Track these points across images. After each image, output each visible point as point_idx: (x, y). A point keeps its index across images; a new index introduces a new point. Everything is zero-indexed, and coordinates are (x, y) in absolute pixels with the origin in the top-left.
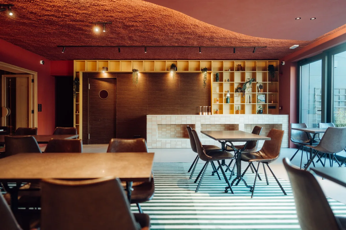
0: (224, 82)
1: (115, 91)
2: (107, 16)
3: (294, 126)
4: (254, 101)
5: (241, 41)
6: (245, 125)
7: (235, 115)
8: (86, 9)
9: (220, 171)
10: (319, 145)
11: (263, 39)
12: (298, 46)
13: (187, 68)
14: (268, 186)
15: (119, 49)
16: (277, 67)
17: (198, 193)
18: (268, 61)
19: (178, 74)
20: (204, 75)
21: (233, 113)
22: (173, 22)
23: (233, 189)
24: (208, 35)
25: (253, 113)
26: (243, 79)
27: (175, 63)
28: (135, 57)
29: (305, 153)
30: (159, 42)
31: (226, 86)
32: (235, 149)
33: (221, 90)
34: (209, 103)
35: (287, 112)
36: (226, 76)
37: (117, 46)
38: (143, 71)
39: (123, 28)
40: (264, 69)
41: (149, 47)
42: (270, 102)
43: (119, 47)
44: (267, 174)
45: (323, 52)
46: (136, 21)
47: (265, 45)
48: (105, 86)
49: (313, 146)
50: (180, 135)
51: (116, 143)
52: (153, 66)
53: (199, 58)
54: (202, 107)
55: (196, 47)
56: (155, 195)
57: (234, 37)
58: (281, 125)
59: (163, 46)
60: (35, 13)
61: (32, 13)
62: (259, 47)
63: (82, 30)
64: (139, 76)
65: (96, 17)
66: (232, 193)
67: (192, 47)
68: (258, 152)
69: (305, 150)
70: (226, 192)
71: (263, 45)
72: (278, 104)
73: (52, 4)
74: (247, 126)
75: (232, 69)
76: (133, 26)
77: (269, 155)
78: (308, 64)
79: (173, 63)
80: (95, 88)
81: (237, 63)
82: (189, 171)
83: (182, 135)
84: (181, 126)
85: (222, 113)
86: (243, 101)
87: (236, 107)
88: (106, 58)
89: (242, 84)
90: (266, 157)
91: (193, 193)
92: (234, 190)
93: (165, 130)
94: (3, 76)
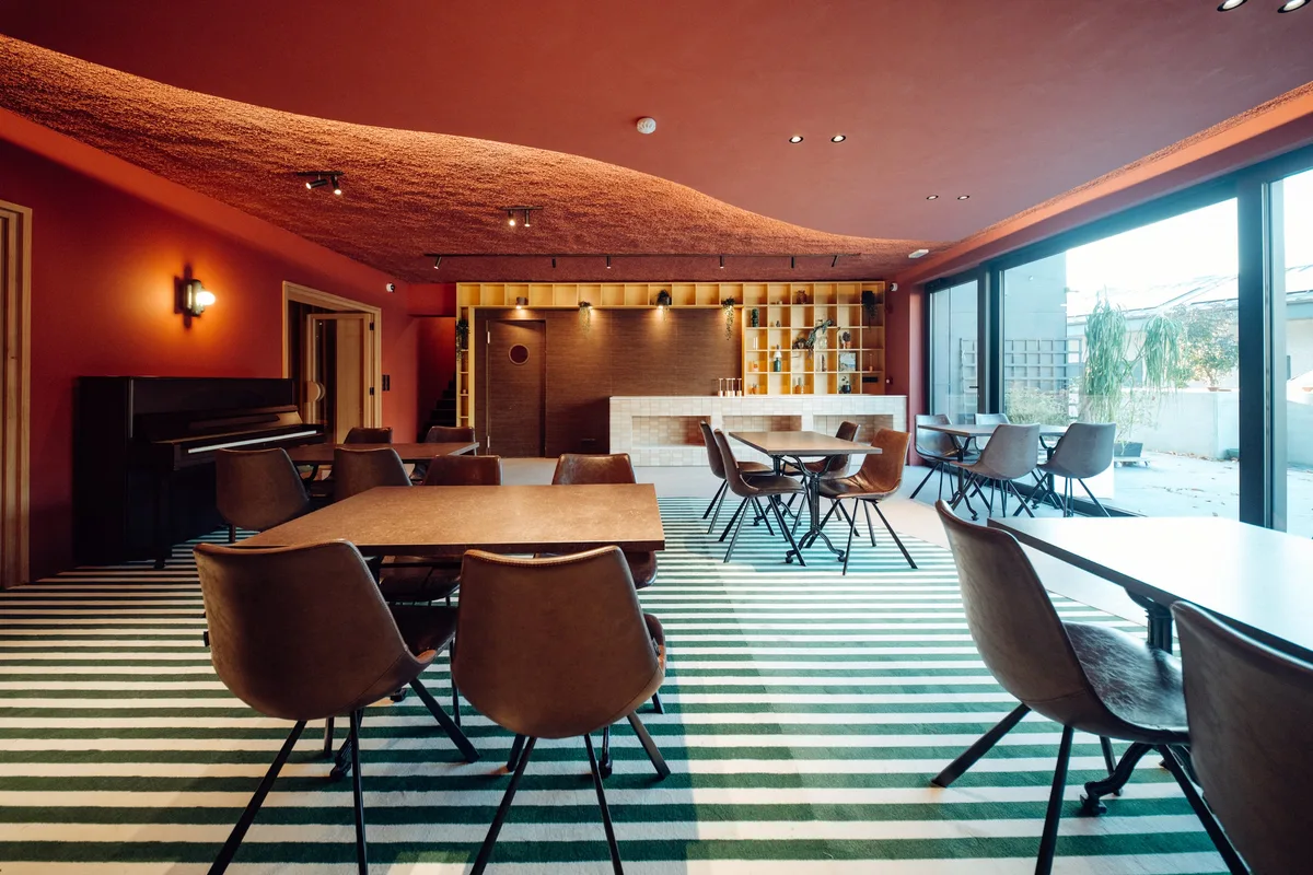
0: (768, 328)
1: (543, 346)
2: (534, 196)
3: (922, 420)
4: (832, 368)
5: (807, 244)
6: (815, 416)
7: (792, 396)
8: (492, 179)
9: (771, 515)
10: (980, 461)
11: (855, 238)
12: (927, 251)
13: (691, 300)
14: (874, 550)
15: (554, 261)
16: (880, 295)
17: (732, 564)
18: (861, 283)
19: (673, 310)
20: (727, 314)
21: (789, 393)
22: (669, 205)
23: (802, 555)
24: (740, 231)
25: (831, 391)
26: (808, 320)
27: (666, 288)
28: (583, 277)
29: (946, 477)
30: (636, 246)
31: (774, 336)
32: (806, 471)
33: (763, 344)
34: (739, 372)
35: (904, 391)
36: (774, 315)
37: (549, 255)
38: (601, 306)
39: (566, 218)
40: (853, 300)
41: (615, 256)
42: (866, 368)
43: (554, 257)
44: (873, 522)
45: (981, 264)
46: (594, 205)
47: (858, 251)
48: (522, 336)
49: (965, 464)
50: (677, 438)
51: (570, 463)
52: (622, 294)
53: (717, 278)
54: (725, 380)
55: (712, 256)
56: (659, 574)
57: (795, 234)
58: (890, 417)
59: (647, 255)
60: (386, 190)
61: (378, 188)
62: (845, 255)
63: (481, 222)
64: (592, 316)
65: (510, 196)
66: (802, 564)
67: (706, 256)
68: (853, 477)
69: (946, 471)
70: (789, 561)
71: (853, 251)
72: (883, 374)
73: (421, 171)
74: (818, 418)
75: (786, 300)
76: (585, 214)
77: (877, 484)
78: (947, 290)
79: (662, 288)
80: (500, 341)
81: (796, 288)
82: (705, 517)
83: (681, 438)
84: (681, 420)
85: (766, 393)
86: (809, 366)
87: (794, 381)
88: (524, 279)
89: (806, 332)
90: (871, 487)
91: (719, 565)
92: (806, 558)
93: (647, 427)
94: (309, 316)
